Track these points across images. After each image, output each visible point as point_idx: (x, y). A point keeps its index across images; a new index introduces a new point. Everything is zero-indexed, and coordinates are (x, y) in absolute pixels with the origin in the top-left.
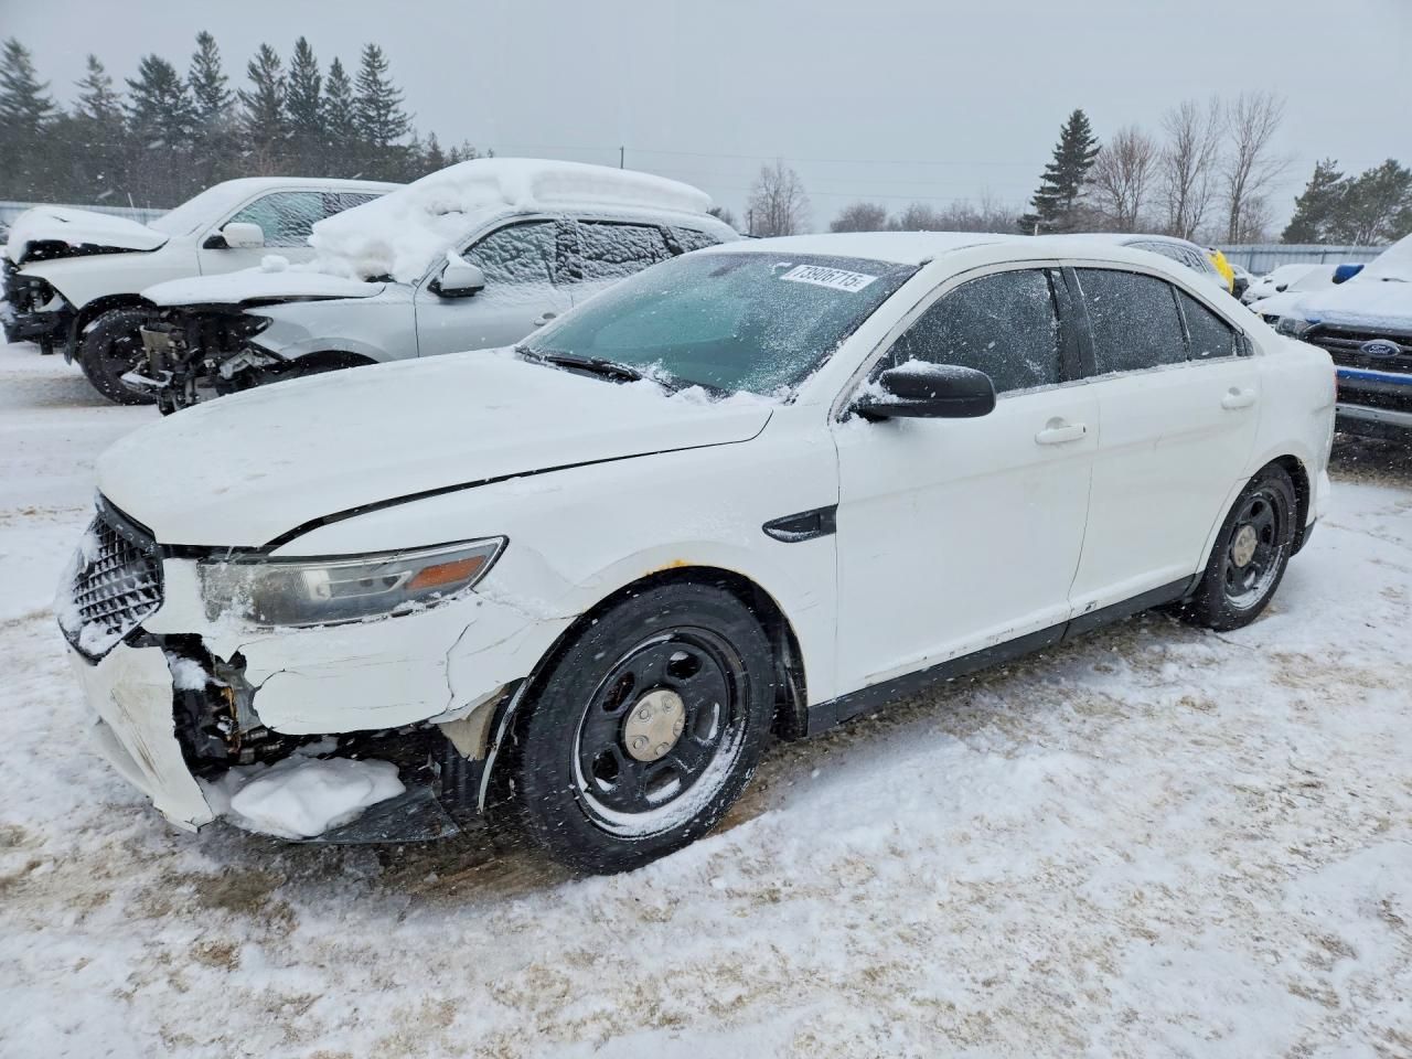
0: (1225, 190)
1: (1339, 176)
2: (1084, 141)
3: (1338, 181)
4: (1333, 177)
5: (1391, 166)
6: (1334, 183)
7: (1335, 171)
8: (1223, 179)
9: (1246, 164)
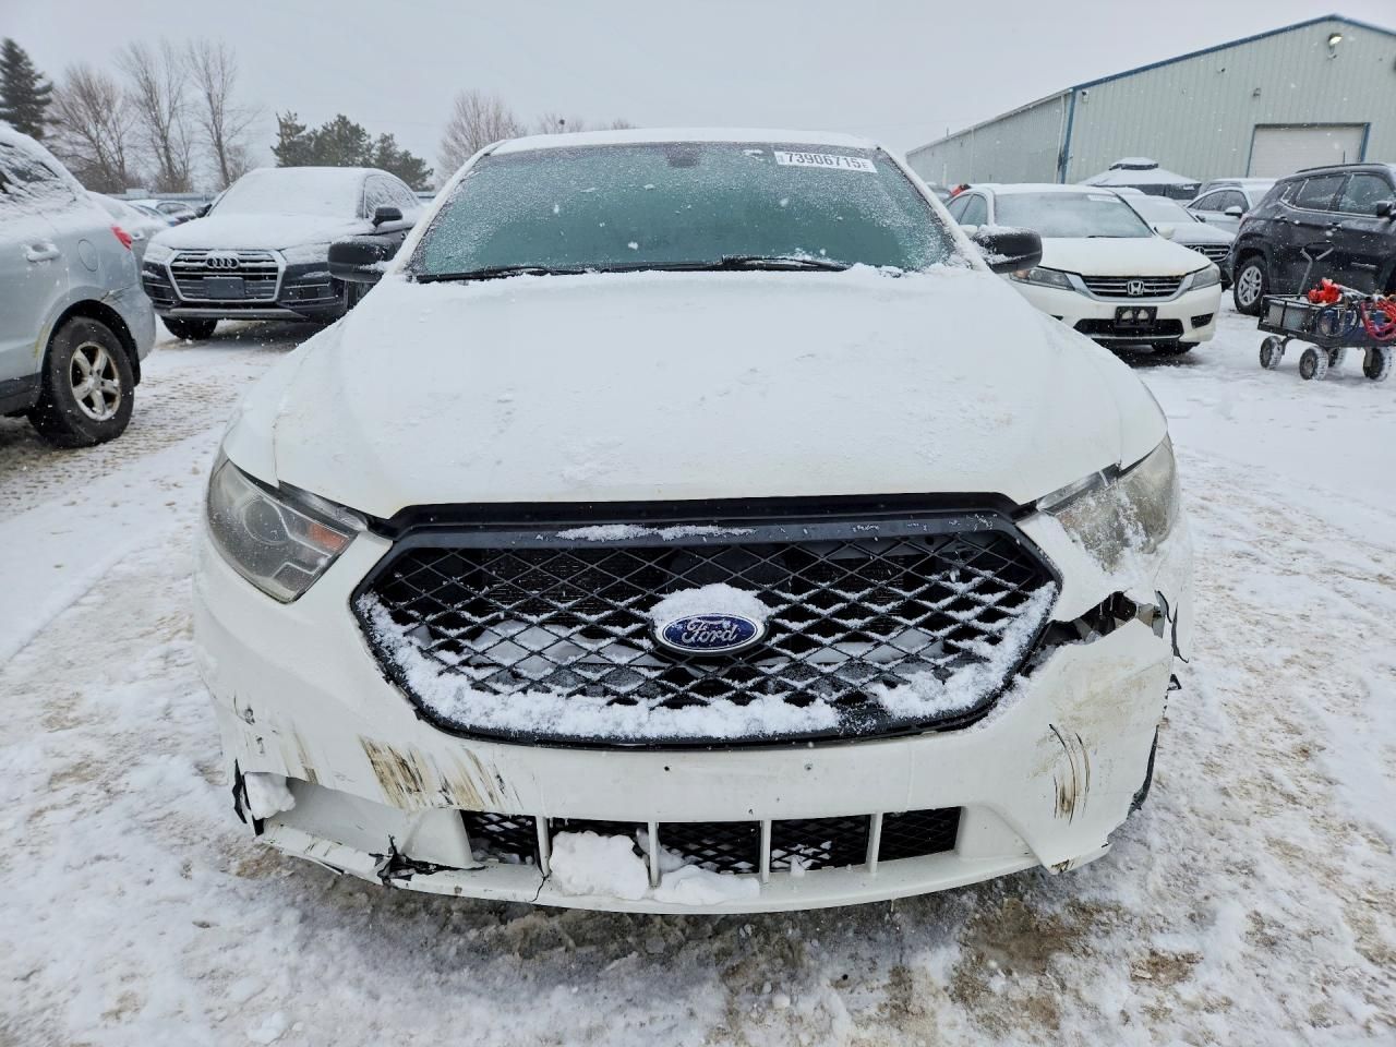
0: (204, 137)
1: (304, 128)
2: (30, 76)
3: (304, 133)
4: (300, 129)
5: (343, 121)
6: (300, 134)
7: (298, 123)
8: (198, 126)
9: (216, 113)
